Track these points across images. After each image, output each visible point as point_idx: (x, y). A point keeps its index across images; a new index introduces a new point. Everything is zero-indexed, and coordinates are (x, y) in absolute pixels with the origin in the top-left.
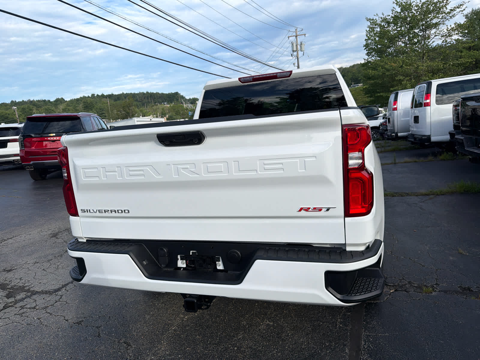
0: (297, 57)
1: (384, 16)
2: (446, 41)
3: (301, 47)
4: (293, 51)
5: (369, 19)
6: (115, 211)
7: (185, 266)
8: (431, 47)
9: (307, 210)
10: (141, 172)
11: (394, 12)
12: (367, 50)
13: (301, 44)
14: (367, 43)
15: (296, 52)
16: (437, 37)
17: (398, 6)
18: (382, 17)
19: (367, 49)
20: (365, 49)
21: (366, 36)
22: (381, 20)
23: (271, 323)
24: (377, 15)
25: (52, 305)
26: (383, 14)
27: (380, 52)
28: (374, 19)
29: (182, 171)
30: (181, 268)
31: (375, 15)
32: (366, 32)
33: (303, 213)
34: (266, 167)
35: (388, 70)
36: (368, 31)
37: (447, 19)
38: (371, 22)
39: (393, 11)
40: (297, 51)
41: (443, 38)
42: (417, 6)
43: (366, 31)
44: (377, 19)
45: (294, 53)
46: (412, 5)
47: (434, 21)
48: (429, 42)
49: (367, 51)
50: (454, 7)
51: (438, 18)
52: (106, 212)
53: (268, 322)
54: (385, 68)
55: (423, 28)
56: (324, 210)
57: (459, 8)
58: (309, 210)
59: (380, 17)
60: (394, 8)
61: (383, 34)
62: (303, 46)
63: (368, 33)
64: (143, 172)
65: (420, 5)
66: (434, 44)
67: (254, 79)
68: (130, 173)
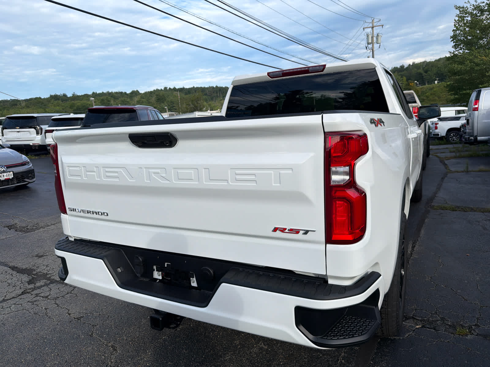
0: (373, 50)
1: (478, 3)
3: (377, 39)
4: (368, 44)
5: (458, 7)
6: (96, 213)
7: (160, 278)
9: (283, 230)
10: (116, 174)
12: (454, 43)
13: (378, 36)
14: (455, 34)
15: (371, 45)
18: (475, 4)
19: (454, 40)
20: (451, 41)
21: (454, 26)
22: (473, 8)
23: (265, 347)
24: (468, 2)
25: (62, 296)
27: (468, 44)
28: (465, 7)
29: (153, 175)
30: (157, 279)
31: (465, 3)
32: (454, 21)
33: (278, 234)
34: (238, 177)
35: (477, 65)
36: (457, 20)
38: (461, 10)
40: (372, 43)
43: (455, 20)
44: (469, 7)
45: (369, 45)
49: (455, 43)
52: (89, 213)
53: (263, 345)
54: (474, 62)
56: (301, 232)
58: (285, 231)
59: (472, 5)
61: (475, 24)
62: (379, 37)
63: (457, 22)
64: (117, 174)
67: (283, 74)
68: (107, 174)
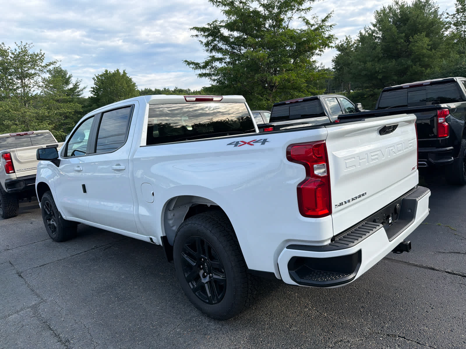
2: (44, 92)
8: (31, 95)
16: (35, 87)
37: (44, 72)
41: (40, 88)
46: (7, 51)
47: (33, 71)
48: (30, 90)
50: (50, 63)
51: (35, 69)
55: (20, 76)
57: (53, 64)
65: (15, 53)
66: (34, 93)
67: (196, 99)
68: (372, 158)
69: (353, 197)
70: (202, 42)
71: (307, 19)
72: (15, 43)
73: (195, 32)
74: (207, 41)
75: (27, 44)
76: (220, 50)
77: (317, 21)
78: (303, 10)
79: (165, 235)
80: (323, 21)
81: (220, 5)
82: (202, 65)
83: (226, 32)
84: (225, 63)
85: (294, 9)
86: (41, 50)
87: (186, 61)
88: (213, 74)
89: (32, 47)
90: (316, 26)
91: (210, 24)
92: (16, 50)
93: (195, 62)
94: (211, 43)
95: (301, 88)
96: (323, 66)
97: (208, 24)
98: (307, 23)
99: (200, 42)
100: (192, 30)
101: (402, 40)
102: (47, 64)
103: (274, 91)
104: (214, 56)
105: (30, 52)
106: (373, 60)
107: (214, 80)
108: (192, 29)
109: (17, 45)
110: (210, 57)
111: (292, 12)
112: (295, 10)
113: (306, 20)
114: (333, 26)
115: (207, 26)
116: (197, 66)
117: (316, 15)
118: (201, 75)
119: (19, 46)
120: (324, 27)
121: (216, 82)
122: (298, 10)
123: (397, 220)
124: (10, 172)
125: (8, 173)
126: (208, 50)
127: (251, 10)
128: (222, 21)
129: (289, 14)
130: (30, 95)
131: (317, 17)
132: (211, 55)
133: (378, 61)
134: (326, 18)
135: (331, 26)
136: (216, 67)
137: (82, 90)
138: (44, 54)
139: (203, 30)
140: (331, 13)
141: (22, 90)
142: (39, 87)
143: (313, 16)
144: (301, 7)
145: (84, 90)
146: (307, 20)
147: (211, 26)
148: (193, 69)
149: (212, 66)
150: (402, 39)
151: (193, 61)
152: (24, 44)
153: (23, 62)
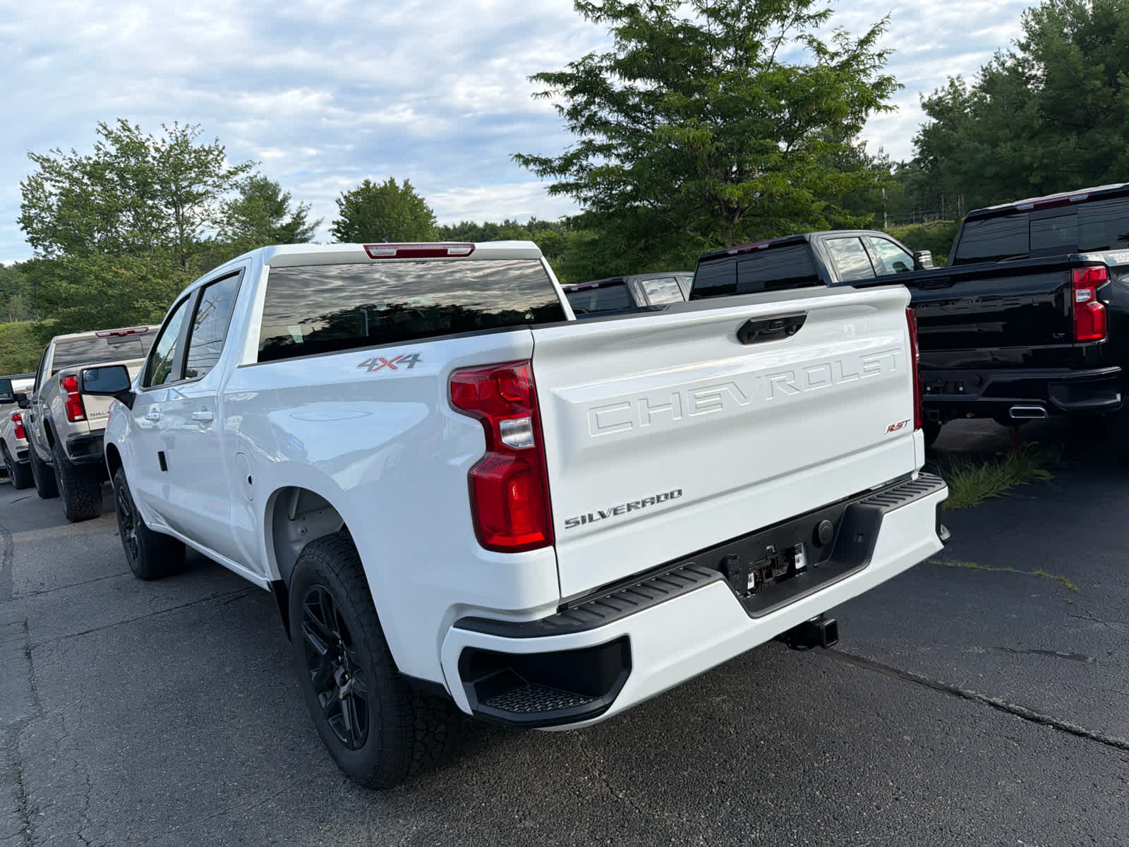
1: (78, 158)
2: (225, 234)
5: (39, 158)
8: (197, 242)
11: (101, 152)
12: (28, 233)
14: (27, 215)
16: (206, 223)
17: (110, 142)
18: (73, 157)
19: (29, 229)
20: (22, 229)
21: (23, 197)
22: (70, 165)
24: (58, 150)
26: (74, 152)
28: (52, 159)
31: (51, 150)
32: (22, 187)
35: (111, 285)
36: (28, 185)
37: (225, 189)
38: (46, 165)
39: (98, 150)
41: (215, 226)
42: (157, 150)
43: (22, 184)
44: (61, 162)
46: (146, 145)
47: (198, 188)
48: (193, 231)
49: (30, 235)
50: (236, 168)
51: (205, 183)
54: (104, 280)
55: (173, 200)
57: (243, 171)
59: (67, 158)
60: (101, 144)
63: (28, 189)
65: (163, 149)
66: (203, 238)
67: (398, 251)
68: (698, 403)
69: (632, 500)
70: (562, 109)
71: (820, 40)
72: (163, 125)
73: (543, 86)
74: (573, 105)
75: (187, 126)
76: (603, 126)
77: (847, 44)
78: (809, 17)
79: (279, 578)
80: (863, 43)
81: (602, 17)
82: (556, 163)
83: (617, 82)
84: (618, 156)
85: (786, 17)
86: (217, 140)
87: (519, 156)
88: (586, 186)
89: (199, 134)
90: (845, 57)
91: (576, 63)
92: (164, 141)
93: (540, 157)
94: (581, 110)
95: (810, 213)
96: (884, 155)
97: (571, 64)
98: (820, 50)
99: (558, 109)
100: (534, 81)
101: (1098, 83)
102: (229, 172)
103: (737, 220)
104: (593, 140)
105: (195, 145)
106: (1018, 136)
107: (585, 200)
108: (534, 77)
109: (166, 130)
110: (583, 142)
111: (783, 26)
112: (790, 20)
113: (815, 44)
114: (885, 55)
115: (569, 71)
116: (545, 166)
117: (842, 29)
118: (554, 189)
119: (172, 133)
120: (863, 58)
121: (589, 203)
122: (798, 18)
123: (826, 561)
124: (77, 418)
125: (72, 420)
126: (575, 127)
127: (675, 26)
128: (605, 56)
129: (774, 29)
130: (195, 240)
131: (847, 33)
132: (585, 138)
133: (1031, 138)
134: (869, 35)
135: (880, 55)
136: (592, 167)
137: (312, 229)
138: (224, 148)
139: (560, 79)
140: (882, 23)
141: (178, 231)
142: (215, 222)
143: (837, 32)
144: (805, 12)
145: (316, 228)
146: (819, 44)
147: (577, 68)
148: (537, 173)
149: (581, 166)
150: (1097, 79)
151: (536, 156)
152: (181, 127)
153: (178, 168)
